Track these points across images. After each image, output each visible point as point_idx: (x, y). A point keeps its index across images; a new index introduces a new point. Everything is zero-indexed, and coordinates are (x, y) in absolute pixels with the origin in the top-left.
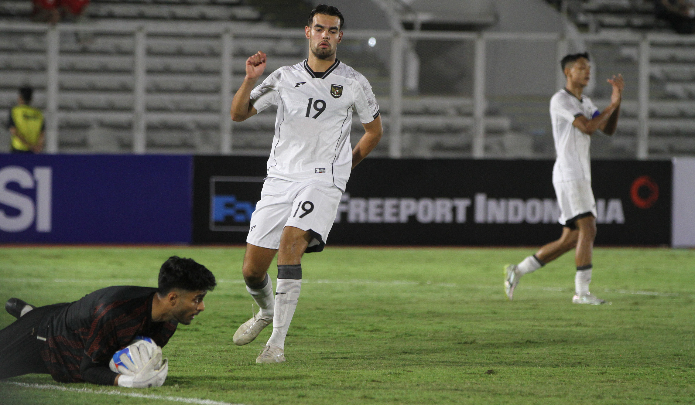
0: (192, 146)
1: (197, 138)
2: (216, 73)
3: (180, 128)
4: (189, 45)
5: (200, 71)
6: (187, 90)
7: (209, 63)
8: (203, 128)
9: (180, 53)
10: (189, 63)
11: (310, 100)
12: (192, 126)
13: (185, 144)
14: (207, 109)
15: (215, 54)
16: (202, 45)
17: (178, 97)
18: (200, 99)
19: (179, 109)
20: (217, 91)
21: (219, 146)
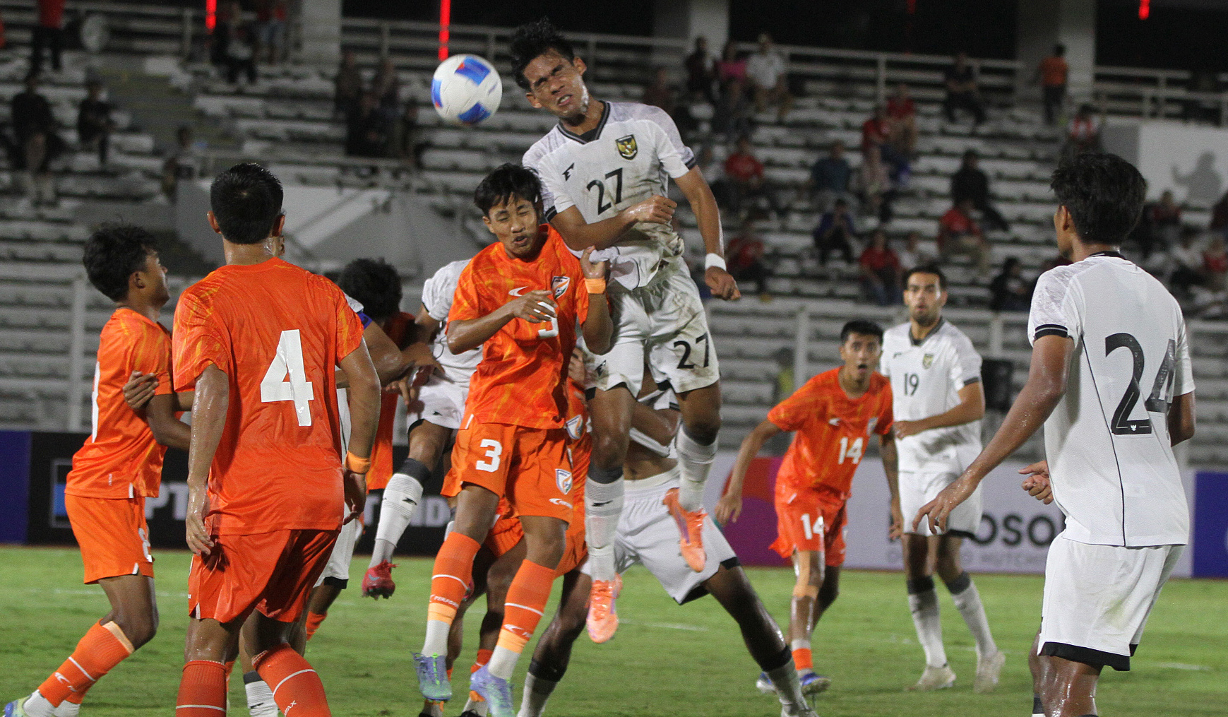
0: (32, 420)
1: (38, 410)
2: (65, 328)
3: (18, 396)
4: (31, 293)
5: (44, 326)
6: (28, 349)
7: (57, 317)
8: (46, 397)
9: (20, 303)
10: (32, 315)
11: (906, 375)
12: (32, 395)
13: (23, 418)
14: (53, 375)
15: (64, 305)
16: (48, 293)
17: (15, 358)
18: (44, 362)
19: (18, 374)
20: (65, 352)
21: (65, 421)
